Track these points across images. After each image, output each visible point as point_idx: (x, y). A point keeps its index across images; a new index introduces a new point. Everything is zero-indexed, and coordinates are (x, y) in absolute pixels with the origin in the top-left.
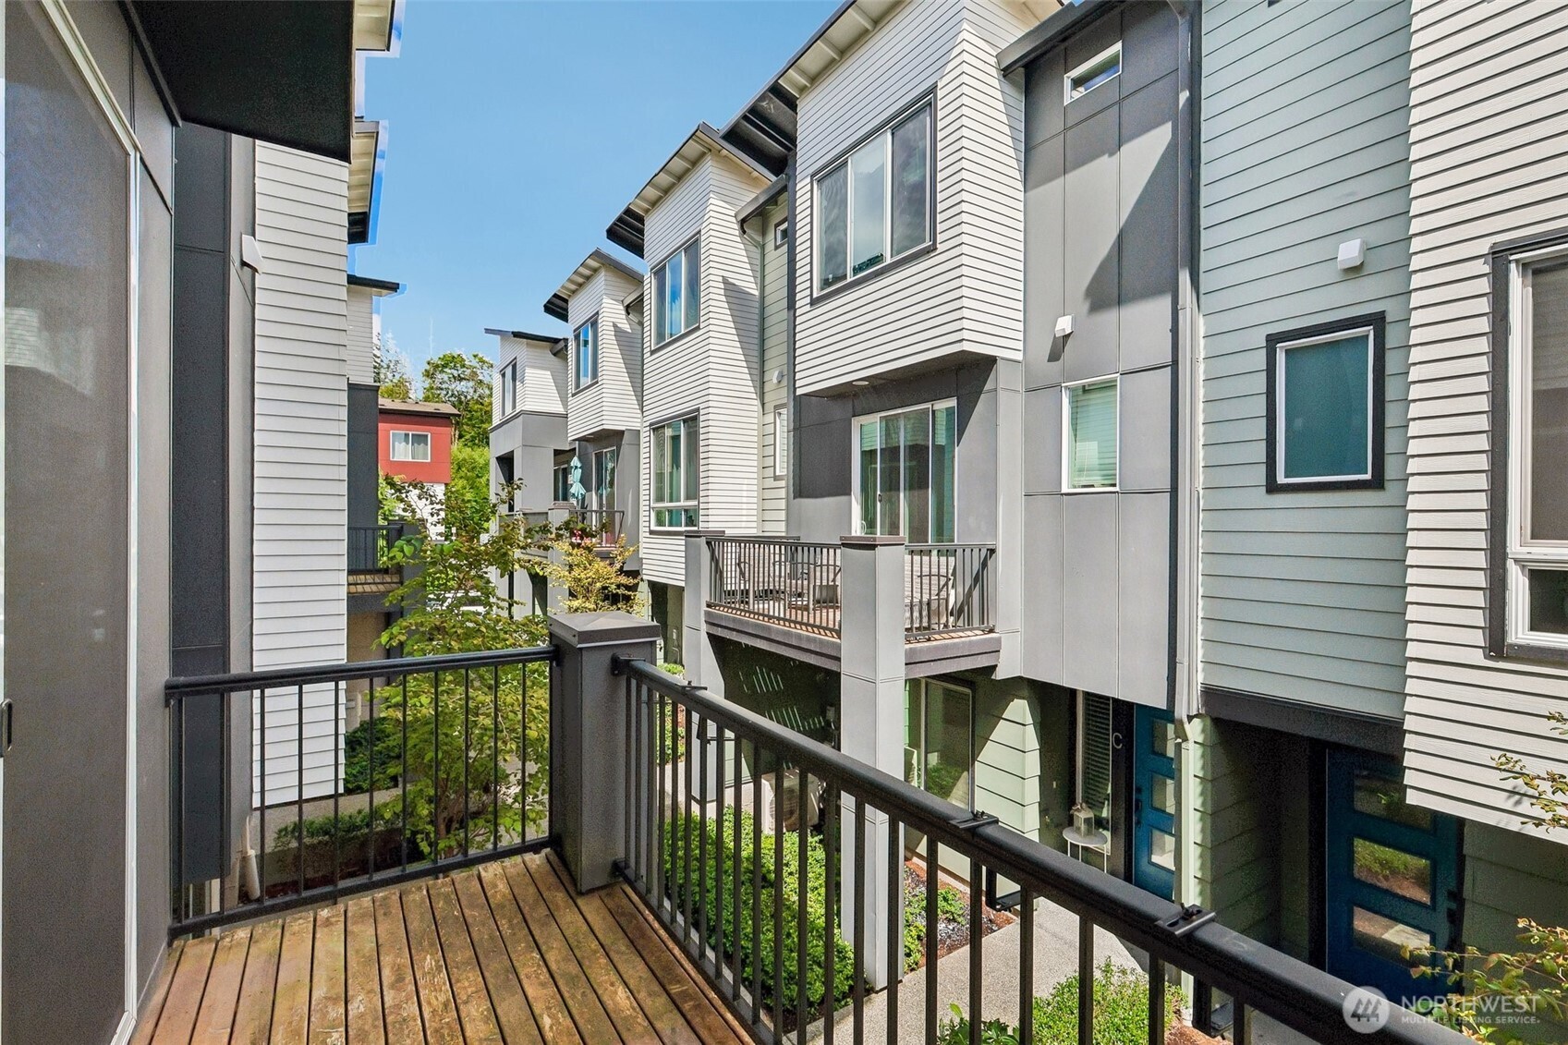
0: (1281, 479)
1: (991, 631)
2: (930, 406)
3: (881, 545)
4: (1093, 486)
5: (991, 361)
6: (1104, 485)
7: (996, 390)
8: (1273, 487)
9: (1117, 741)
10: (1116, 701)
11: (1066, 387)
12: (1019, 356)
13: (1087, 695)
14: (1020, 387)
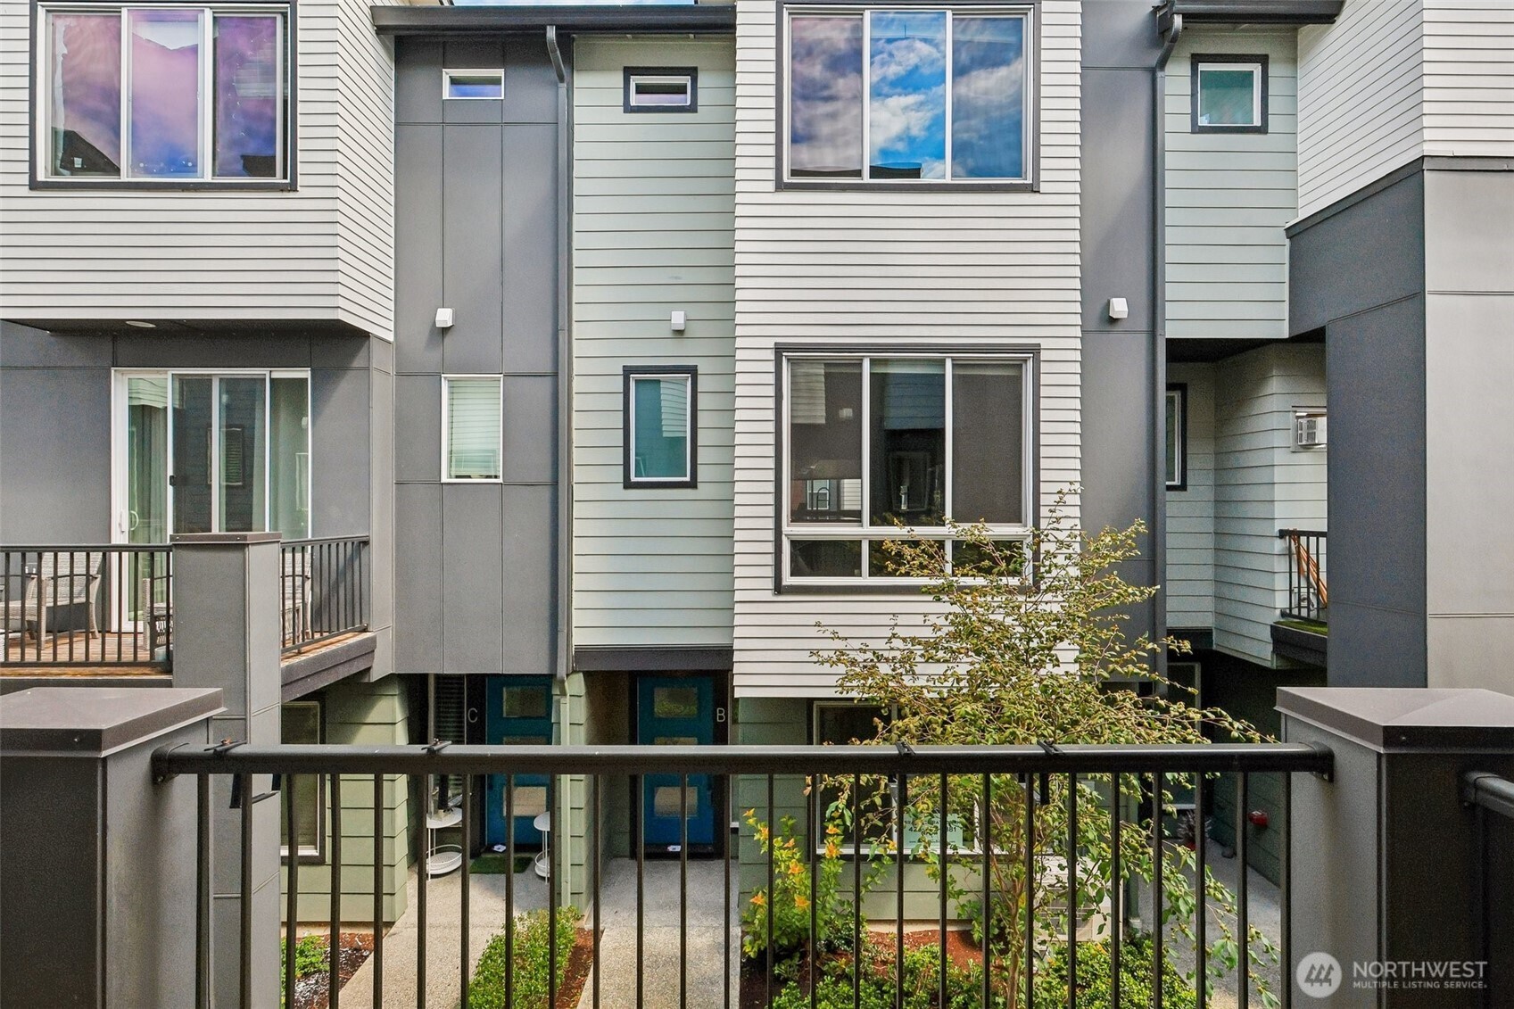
0: (633, 479)
1: (365, 630)
2: (268, 374)
3: (253, 544)
4: (469, 477)
5: (364, 336)
6: (481, 476)
7: (368, 369)
8: (628, 485)
9: (473, 715)
10: (469, 676)
11: (445, 378)
12: (390, 337)
13: (438, 677)
14: (392, 371)
